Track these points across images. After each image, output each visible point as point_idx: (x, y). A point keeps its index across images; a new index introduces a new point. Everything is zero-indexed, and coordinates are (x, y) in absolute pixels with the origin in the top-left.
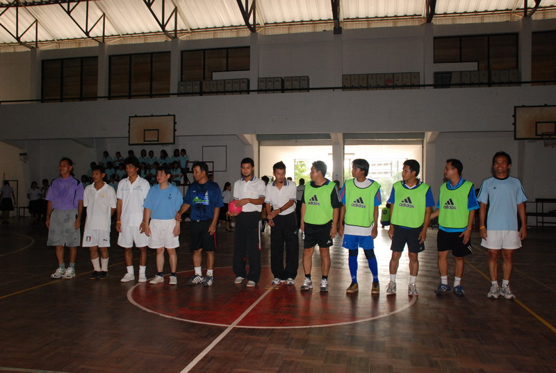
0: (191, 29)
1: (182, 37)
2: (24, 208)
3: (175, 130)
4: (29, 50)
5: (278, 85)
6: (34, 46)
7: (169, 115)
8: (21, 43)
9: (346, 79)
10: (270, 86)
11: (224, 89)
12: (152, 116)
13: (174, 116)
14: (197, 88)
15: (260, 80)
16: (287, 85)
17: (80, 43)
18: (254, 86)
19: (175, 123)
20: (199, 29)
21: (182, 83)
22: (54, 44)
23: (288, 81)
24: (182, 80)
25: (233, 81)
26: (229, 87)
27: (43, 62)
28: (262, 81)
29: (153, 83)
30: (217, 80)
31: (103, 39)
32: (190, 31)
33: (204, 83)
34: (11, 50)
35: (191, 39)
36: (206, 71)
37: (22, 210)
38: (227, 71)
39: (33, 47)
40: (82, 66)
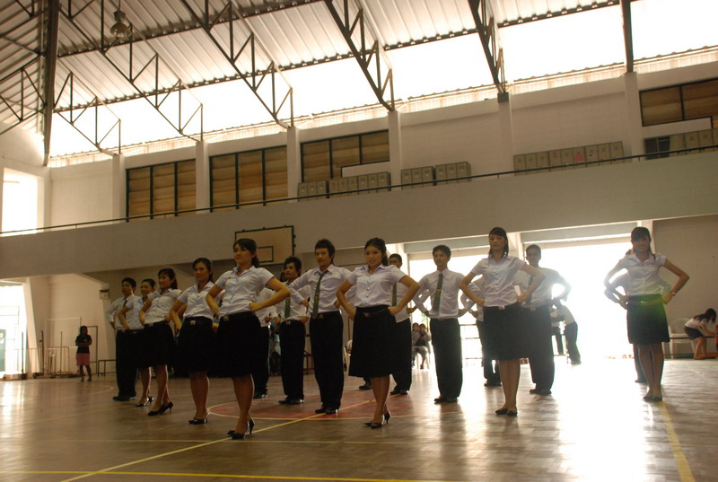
0: (313, 115)
1: (300, 126)
2: (105, 361)
3: (294, 246)
4: (111, 157)
5: (428, 177)
6: (117, 152)
7: (286, 227)
8: (101, 150)
9: (520, 161)
10: (417, 179)
11: (359, 188)
12: (264, 229)
13: (292, 227)
14: (322, 190)
15: (404, 173)
16: (440, 176)
17: (173, 144)
18: (396, 181)
19: (294, 236)
20: (323, 113)
21: (304, 185)
22: (142, 148)
23: (441, 170)
24: (303, 181)
25: (368, 177)
26: (363, 185)
27: (128, 171)
28: (406, 174)
29: (267, 187)
30: (347, 178)
31: (202, 137)
32: (313, 117)
33: (331, 182)
34: (90, 160)
35: (314, 126)
36: (334, 166)
37: (102, 364)
38: (361, 164)
39: (115, 154)
40: (176, 174)
